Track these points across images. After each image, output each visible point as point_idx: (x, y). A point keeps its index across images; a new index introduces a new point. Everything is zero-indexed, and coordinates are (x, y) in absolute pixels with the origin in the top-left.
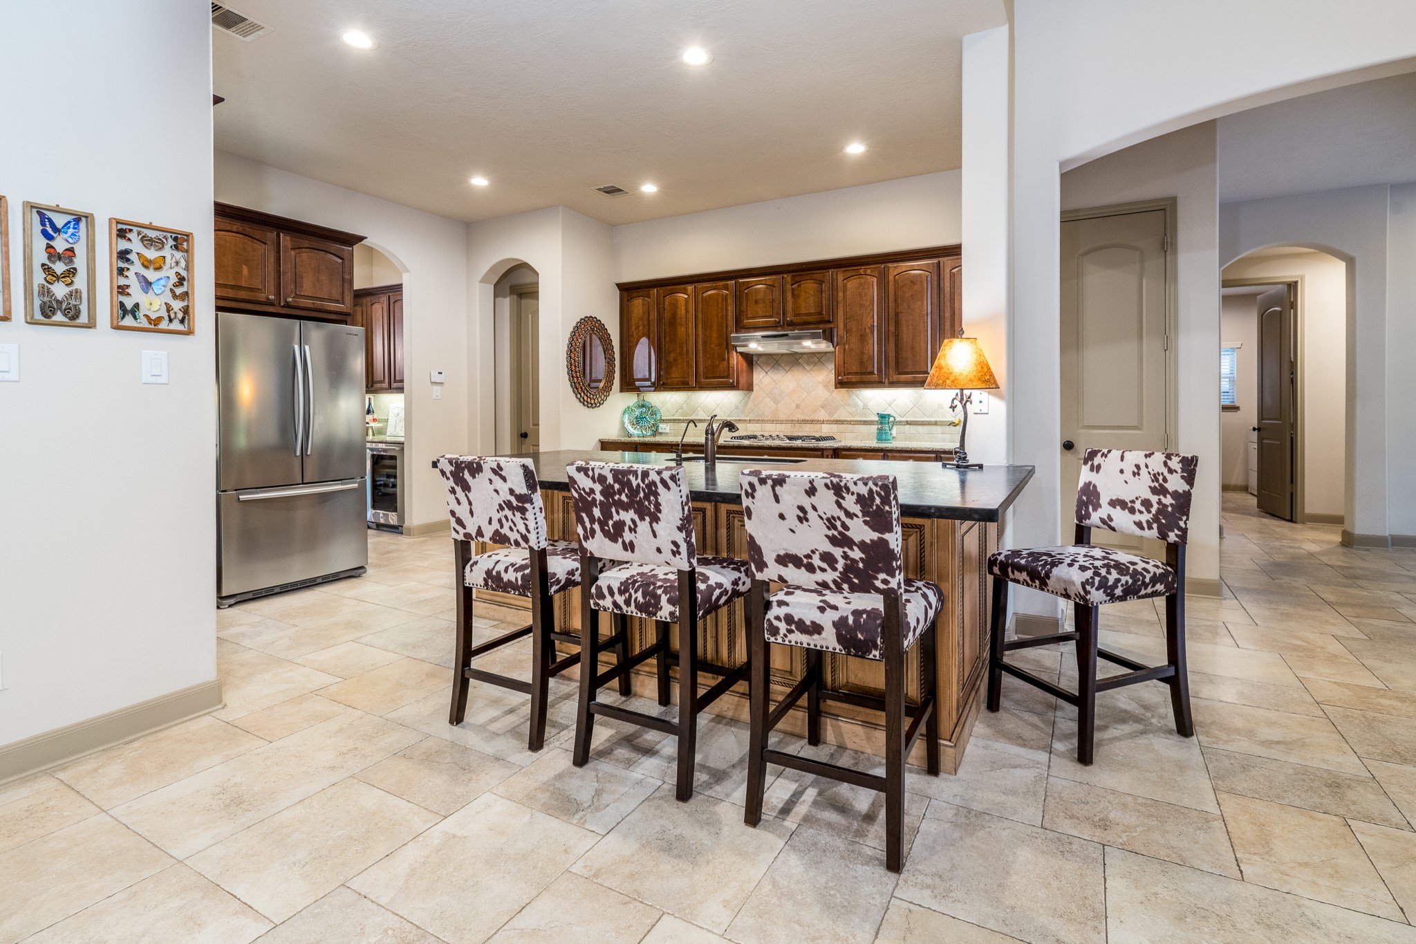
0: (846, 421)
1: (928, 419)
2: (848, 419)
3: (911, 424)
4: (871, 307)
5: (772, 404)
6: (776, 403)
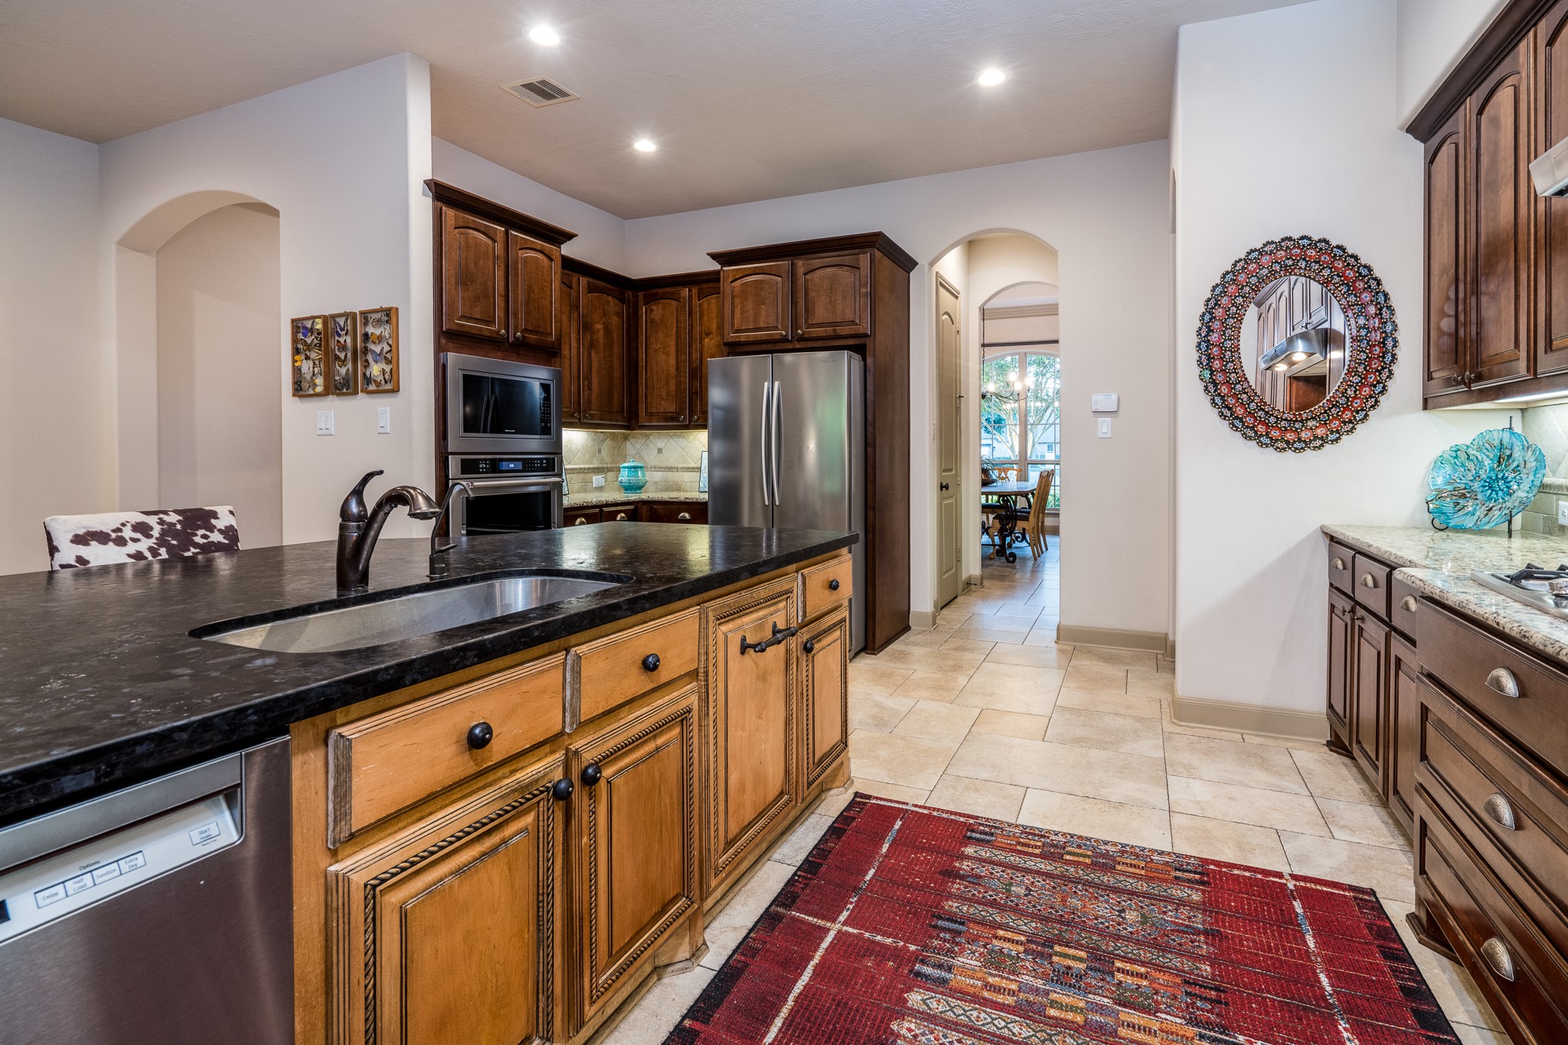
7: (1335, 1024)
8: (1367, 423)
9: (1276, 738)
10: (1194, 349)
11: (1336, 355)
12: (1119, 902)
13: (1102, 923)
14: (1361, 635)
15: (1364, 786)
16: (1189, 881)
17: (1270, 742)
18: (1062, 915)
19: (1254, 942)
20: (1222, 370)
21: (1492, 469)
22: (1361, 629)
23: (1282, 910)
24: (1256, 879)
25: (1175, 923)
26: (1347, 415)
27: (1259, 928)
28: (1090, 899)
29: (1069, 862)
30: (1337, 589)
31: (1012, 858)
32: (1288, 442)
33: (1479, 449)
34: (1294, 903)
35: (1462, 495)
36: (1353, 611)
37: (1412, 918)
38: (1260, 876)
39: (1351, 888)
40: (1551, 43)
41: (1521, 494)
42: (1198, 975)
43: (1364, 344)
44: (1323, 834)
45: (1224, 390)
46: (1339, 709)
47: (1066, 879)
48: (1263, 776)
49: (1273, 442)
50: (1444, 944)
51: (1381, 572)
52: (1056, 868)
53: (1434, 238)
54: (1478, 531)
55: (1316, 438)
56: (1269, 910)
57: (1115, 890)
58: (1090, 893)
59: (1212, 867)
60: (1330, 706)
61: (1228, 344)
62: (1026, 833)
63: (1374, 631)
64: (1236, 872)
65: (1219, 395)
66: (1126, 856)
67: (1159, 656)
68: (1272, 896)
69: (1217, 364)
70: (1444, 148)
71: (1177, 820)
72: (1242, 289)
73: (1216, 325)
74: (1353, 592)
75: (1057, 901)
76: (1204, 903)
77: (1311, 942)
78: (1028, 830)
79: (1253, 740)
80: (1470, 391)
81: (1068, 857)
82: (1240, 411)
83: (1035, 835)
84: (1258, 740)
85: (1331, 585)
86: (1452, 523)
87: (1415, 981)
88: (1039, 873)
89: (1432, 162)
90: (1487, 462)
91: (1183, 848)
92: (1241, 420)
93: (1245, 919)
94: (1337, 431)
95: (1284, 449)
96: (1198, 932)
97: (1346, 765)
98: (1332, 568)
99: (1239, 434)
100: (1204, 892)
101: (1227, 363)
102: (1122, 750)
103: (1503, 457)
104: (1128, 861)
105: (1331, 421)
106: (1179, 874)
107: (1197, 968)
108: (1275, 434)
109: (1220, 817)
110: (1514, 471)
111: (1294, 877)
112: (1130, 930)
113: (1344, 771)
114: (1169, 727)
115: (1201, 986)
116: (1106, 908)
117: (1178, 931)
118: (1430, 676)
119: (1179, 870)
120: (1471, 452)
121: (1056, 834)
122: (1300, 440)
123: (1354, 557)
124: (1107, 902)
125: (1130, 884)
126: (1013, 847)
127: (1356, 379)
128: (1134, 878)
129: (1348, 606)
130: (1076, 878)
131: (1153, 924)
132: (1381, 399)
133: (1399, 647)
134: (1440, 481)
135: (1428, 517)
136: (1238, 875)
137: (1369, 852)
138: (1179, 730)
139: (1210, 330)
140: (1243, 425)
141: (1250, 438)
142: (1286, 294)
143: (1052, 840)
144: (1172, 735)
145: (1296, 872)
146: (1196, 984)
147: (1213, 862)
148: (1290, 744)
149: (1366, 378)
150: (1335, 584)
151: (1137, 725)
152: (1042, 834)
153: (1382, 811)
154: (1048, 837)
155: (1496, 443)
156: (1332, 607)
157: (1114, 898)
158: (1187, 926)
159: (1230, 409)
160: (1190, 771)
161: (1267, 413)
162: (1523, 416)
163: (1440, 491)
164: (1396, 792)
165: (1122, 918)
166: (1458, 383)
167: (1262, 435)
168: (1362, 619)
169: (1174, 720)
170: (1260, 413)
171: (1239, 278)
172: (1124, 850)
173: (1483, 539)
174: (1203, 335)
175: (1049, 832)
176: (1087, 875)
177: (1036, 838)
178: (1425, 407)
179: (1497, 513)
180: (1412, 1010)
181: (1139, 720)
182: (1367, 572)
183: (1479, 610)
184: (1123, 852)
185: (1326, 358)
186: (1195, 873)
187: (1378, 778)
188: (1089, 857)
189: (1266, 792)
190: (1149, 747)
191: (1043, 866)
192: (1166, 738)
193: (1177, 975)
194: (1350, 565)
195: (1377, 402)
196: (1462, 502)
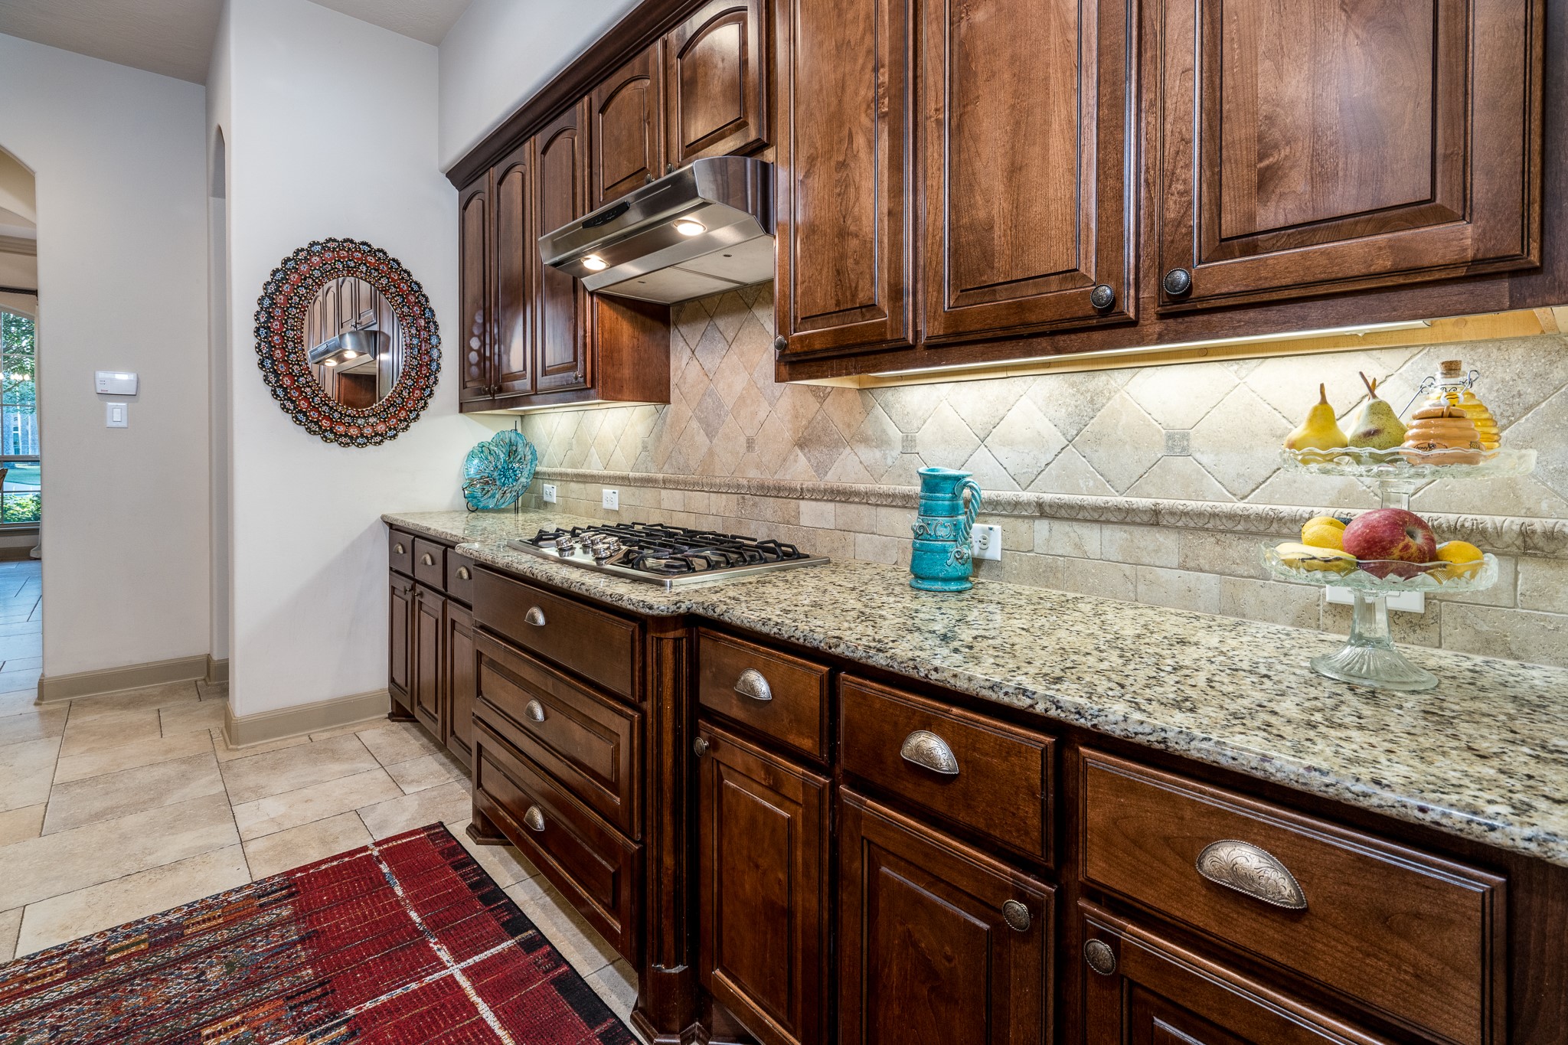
0: (857, 494)
1: (1121, 500)
2: (862, 487)
3: (1053, 517)
4: (869, 40)
5: (701, 438)
6: (710, 434)
7: (426, 944)
8: (418, 422)
9: (343, 728)
10: (252, 335)
11: (384, 357)
12: (196, 968)
13: (176, 1003)
14: (420, 609)
15: (425, 740)
16: (276, 901)
17: (338, 733)
18: (116, 1028)
19: (350, 920)
20: (284, 361)
21: (505, 461)
22: (420, 603)
23: (371, 878)
24: (344, 864)
25: (268, 950)
26: (403, 414)
27: (352, 906)
28: (154, 986)
29: (116, 962)
30: (397, 572)
31: (17, 1007)
32: (351, 437)
33: (497, 446)
34: (381, 866)
35: (487, 481)
36: (413, 589)
37: (472, 830)
38: (347, 859)
39: (425, 829)
40: (544, 152)
41: (523, 480)
42: (300, 984)
43: (416, 352)
44: (395, 795)
45: (287, 381)
46: (400, 680)
47: (113, 984)
48: (336, 767)
49: (338, 436)
50: (499, 836)
51: (438, 551)
52: (96, 979)
53: (467, 272)
54: (497, 510)
55: (377, 434)
56: (360, 886)
57: (186, 959)
58: (154, 979)
59: (299, 875)
60: (392, 680)
61: (291, 334)
62: (35, 963)
63: (432, 602)
64: (323, 867)
65: (281, 386)
66: (195, 914)
67: (199, 683)
68: (360, 872)
69: (278, 354)
70: (474, 201)
71: (251, 848)
72: (305, 279)
73: (278, 312)
74: (413, 572)
75: (106, 1016)
76: (296, 913)
77: (399, 891)
78: (38, 958)
79: (321, 736)
80: (494, 400)
81: (112, 957)
82: (304, 405)
83: (52, 957)
84: (326, 735)
85: (391, 569)
86: (481, 505)
87: (478, 875)
88: (68, 1000)
89: (465, 208)
90: (502, 456)
91: (263, 872)
92: (305, 414)
93: (338, 906)
94: (395, 429)
95: (348, 444)
96: (294, 944)
97: (406, 729)
98: (393, 553)
99: (302, 428)
100: (293, 904)
101: (290, 353)
102: (168, 802)
103: (512, 452)
104: (200, 918)
105: (390, 419)
106: (264, 900)
107: (298, 978)
108: (341, 429)
109: (299, 823)
110: (519, 462)
111: (377, 844)
112: (214, 988)
113: (406, 735)
114: (223, 756)
115: (304, 992)
116: (179, 984)
117: (272, 956)
118: (483, 627)
119: (263, 896)
120: (492, 448)
121: (89, 940)
122: (362, 436)
123: (413, 541)
124: (179, 976)
125: (206, 940)
126: (16, 991)
127: (409, 382)
128: (209, 933)
129: (408, 584)
130: (130, 974)
131: (243, 965)
132: (429, 401)
133: (455, 612)
134: (472, 471)
135: (464, 501)
136: (326, 869)
137: (435, 793)
138: (238, 755)
139: (270, 316)
140: (307, 419)
141: (315, 433)
142: (334, 289)
143: (83, 950)
144: (230, 764)
145: (379, 838)
146: (298, 994)
147: (299, 870)
148: (356, 729)
149: (417, 382)
150: (395, 567)
151: (183, 767)
152: (62, 951)
153: (440, 756)
154: (76, 950)
155: (507, 441)
156: (393, 589)
157: (186, 969)
158: (281, 945)
159: (293, 402)
160: (258, 793)
161: (331, 408)
162: (522, 421)
163: (472, 480)
164: (453, 733)
165: (203, 981)
166: (486, 393)
167: (326, 430)
168: (421, 594)
169: (231, 747)
170: (324, 408)
171: (302, 268)
172: (191, 909)
173: (502, 516)
174: (262, 320)
175: (76, 942)
176: (146, 962)
177: (56, 960)
178: (461, 411)
179: (509, 495)
180: (479, 897)
181: (183, 761)
182: (426, 554)
183: (520, 567)
184: (191, 913)
185: (375, 358)
186: (281, 889)
187: (435, 728)
188: (143, 941)
189: (341, 781)
190: (205, 785)
191: (74, 988)
192: (224, 768)
193: (277, 999)
194: (409, 549)
195: (426, 403)
196: (486, 488)
